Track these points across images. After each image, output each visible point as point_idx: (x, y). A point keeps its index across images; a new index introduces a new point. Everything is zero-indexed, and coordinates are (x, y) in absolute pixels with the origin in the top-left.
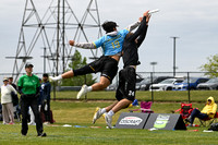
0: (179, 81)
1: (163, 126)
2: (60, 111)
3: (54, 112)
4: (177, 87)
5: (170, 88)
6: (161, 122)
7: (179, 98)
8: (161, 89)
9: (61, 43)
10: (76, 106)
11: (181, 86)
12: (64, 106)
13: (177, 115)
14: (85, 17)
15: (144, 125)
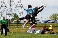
0: (43, 21)
1: (38, 33)
2: (11, 29)
3: (9, 29)
4: (42, 22)
5: (40, 23)
6: (38, 32)
7: (42, 25)
8: (38, 23)
9: (11, 11)
10: (15, 28)
11: (43, 22)
12: (12, 27)
13: (42, 30)
14: (17, 4)
15: (33, 33)
